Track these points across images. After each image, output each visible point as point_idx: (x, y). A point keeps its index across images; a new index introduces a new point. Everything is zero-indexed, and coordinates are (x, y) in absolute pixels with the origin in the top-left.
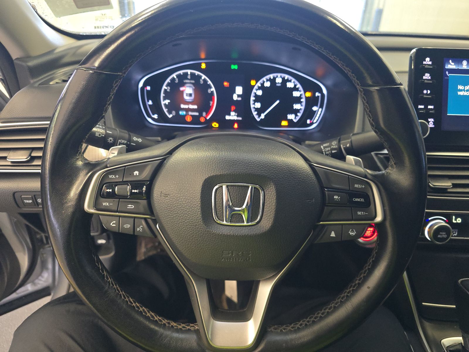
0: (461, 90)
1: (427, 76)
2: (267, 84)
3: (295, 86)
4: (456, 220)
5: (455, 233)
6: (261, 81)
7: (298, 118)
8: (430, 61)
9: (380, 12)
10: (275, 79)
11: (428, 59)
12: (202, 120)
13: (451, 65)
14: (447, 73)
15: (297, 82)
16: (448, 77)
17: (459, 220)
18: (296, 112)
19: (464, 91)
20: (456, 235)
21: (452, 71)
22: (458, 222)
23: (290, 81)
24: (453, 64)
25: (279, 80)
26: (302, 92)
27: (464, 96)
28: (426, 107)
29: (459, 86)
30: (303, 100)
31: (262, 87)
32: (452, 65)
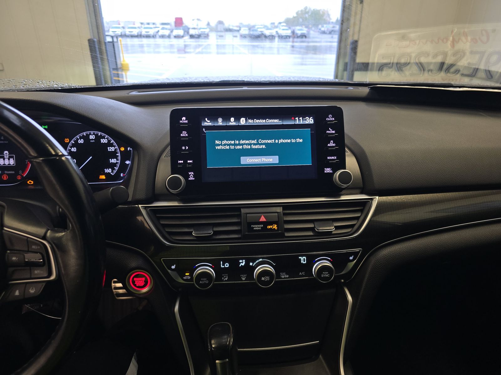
0: (219, 145)
1: (184, 134)
2: (81, 141)
3: (109, 141)
4: (223, 265)
5: (226, 278)
6: (75, 139)
7: (115, 172)
8: (186, 120)
9: (355, 45)
10: (88, 136)
11: (184, 118)
12: (19, 178)
13: (207, 122)
14: (204, 129)
15: (110, 138)
16: (205, 133)
17: (227, 265)
18: (113, 166)
19: (222, 146)
20: (226, 279)
21: (208, 128)
22: (226, 266)
23: (104, 138)
24: (209, 121)
25: (92, 137)
26: (117, 147)
27: (221, 150)
28: (185, 162)
29: (216, 141)
30: (119, 154)
31: (76, 145)
32: (209, 123)
